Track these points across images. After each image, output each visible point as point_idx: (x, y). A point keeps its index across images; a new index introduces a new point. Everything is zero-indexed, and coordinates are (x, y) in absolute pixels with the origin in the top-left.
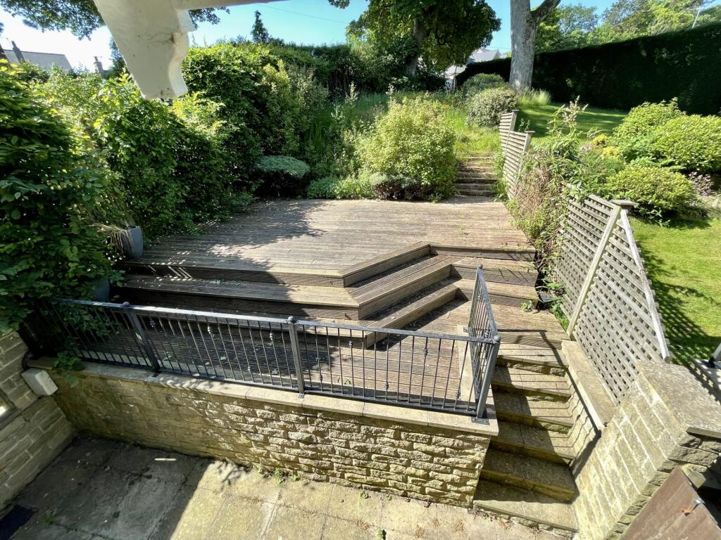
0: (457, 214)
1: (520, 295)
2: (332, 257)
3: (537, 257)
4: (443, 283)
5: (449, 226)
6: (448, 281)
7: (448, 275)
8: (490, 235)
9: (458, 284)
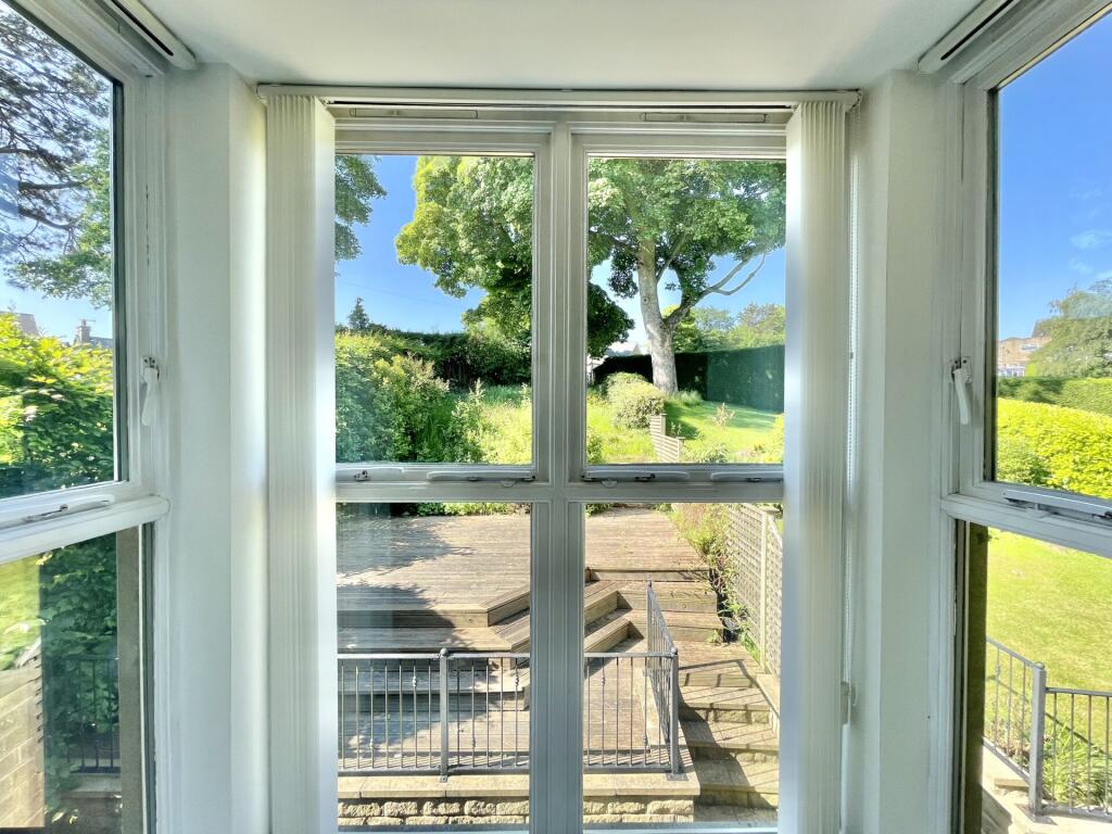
0: (616, 531)
1: (701, 624)
2: (468, 588)
3: (713, 577)
4: (610, 617)
5: (608, 545)
6: (616, 614)
7: (615, 606)
8: (657, 552)
9: (628, 617)
